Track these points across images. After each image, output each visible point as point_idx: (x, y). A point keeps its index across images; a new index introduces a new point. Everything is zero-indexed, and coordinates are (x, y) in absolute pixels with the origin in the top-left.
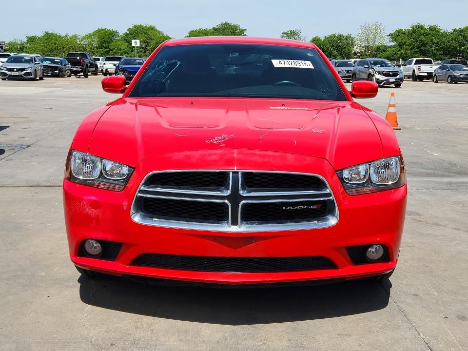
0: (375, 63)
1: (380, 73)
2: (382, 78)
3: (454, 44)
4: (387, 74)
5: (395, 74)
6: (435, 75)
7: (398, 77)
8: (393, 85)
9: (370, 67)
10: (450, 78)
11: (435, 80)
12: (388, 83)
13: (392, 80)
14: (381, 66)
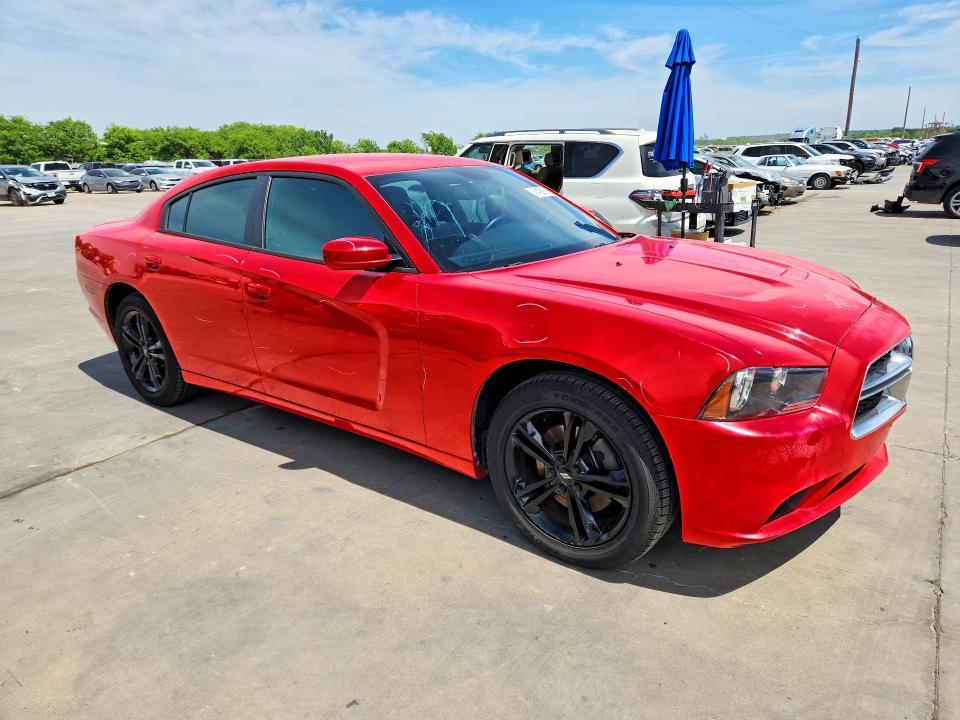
0: (16, 172)
1: (28, 186)
2: (35, 192)
3: (54, 143)
4: (41, 187)
5: (53, 186)
6: (85, 184)
7: (58, 189)
8: (52, 202)
9: (7, 176)
10: (110, 187)
11: (86, 190)
12: (46, 198)
13: (51, 194)
14: (24, 176)
